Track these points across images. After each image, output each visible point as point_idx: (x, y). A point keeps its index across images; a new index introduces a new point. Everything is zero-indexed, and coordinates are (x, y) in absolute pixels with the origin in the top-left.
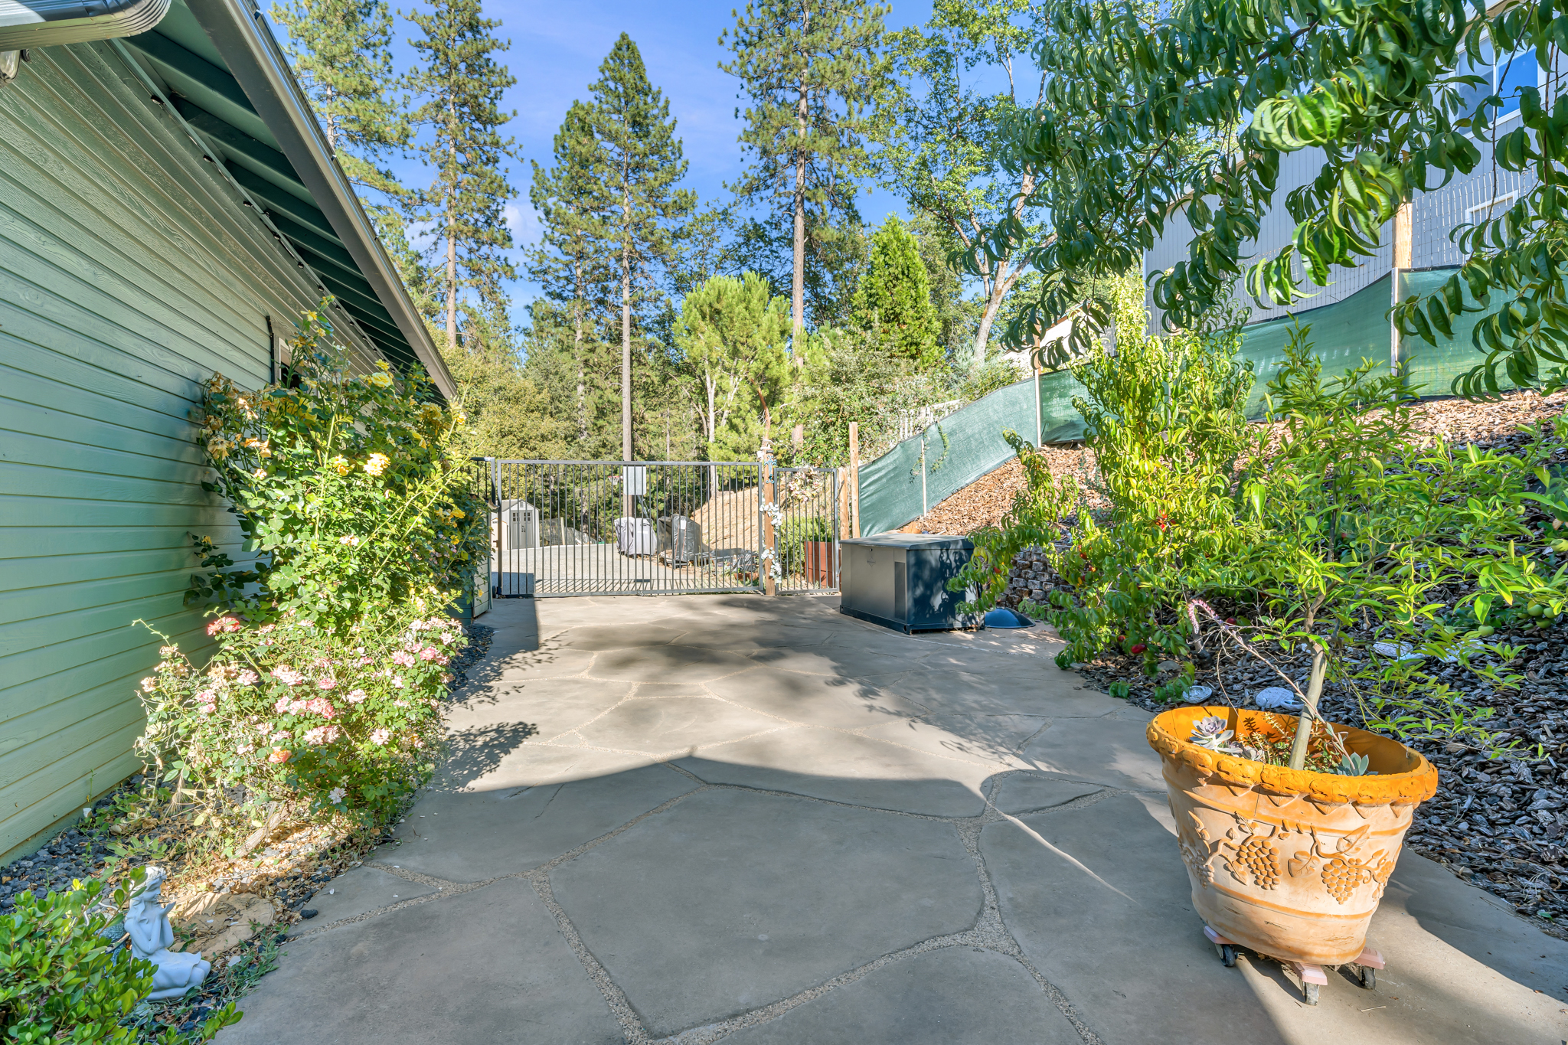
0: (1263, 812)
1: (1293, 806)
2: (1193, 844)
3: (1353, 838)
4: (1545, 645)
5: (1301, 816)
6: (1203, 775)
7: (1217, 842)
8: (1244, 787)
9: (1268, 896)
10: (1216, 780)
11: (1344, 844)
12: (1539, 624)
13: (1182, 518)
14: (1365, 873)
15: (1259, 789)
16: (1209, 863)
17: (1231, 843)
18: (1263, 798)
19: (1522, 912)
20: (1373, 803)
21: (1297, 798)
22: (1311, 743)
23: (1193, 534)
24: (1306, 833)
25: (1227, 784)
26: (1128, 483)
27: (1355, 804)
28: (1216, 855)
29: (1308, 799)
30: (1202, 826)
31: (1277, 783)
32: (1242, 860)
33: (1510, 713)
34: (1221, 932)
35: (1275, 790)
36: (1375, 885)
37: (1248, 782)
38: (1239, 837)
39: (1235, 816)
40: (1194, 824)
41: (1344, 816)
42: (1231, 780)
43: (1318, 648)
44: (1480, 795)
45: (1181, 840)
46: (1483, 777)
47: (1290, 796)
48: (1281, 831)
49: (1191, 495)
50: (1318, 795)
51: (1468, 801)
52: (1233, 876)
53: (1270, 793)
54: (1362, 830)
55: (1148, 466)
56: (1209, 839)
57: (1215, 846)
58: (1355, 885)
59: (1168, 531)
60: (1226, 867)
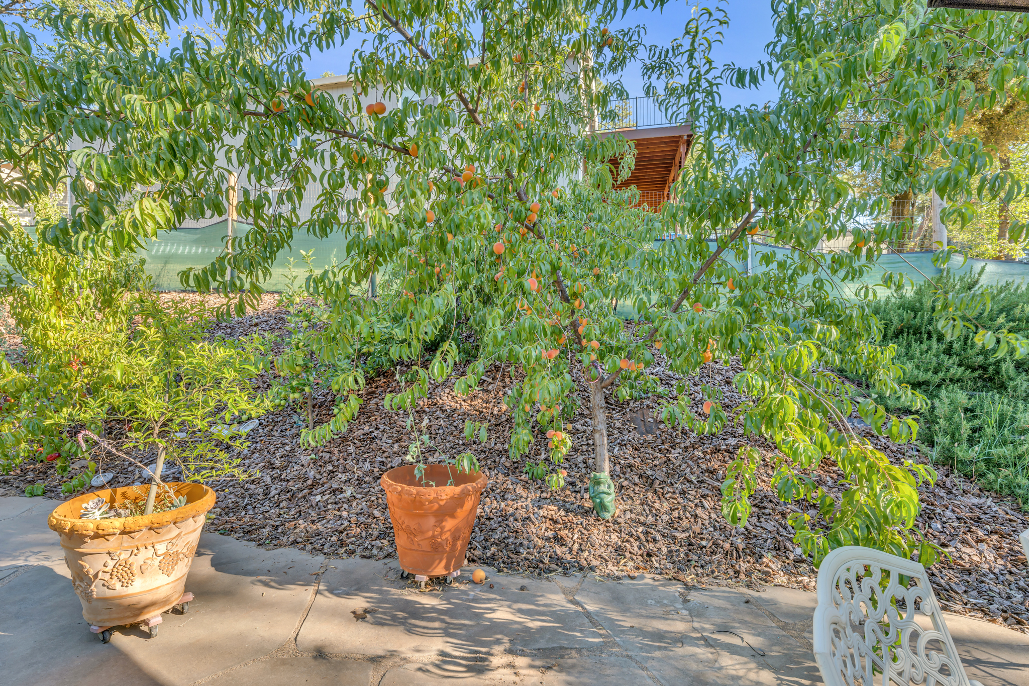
0: (125, 544)
1: (143, 535)
2: (82, 580)
3: (174, 541)
4: (281, 418)
5: (147, 539)
6: (87, 536)
7: (98, 573)
8: (114, 534)
9: (131, 590)
10: (96, 536)
11: (170, 545)
12: (280, 408)
13: (91, 362)
14: (181, 556)
15: (123, 533)
16: (93, 587)
17: (106, 570)
18: (126, 537)
19: (259, 545)
20: (184, 519)
21: (144, 530)
22: (157, 497)
23: (100, 371)
24: (150, 547)
25: (103, 536)
26: (45, 334)
27: (175, 523)
28: (97, 580)
29: (150, 529)
30: (88, 566)
31: (133, 526)
32: (114, 577)
33: (266, 453)
34: (100, 624)
35: (132, 530)
36: (186, 560)
37: (116, 530)
38: (111, 564)
39: (109, 553)
40: (82, 567)
41: (169, 531)
42: (105, 533)
43: (160, 445)
44: (251, 496)
45: (74, 581)
46: (253, 487)
47: (140, 531)
48: (136, 551)
49: (97, 346)
50: (156, 525)
51: (246, 500)
52: (108, 588)
53: (128, 533)
54: (179, 535)
55: (62, 322)
56: (92, 572)
57: (96, 576)
58: (176, 564)
59: (80, 370)
60: (104, 585)
